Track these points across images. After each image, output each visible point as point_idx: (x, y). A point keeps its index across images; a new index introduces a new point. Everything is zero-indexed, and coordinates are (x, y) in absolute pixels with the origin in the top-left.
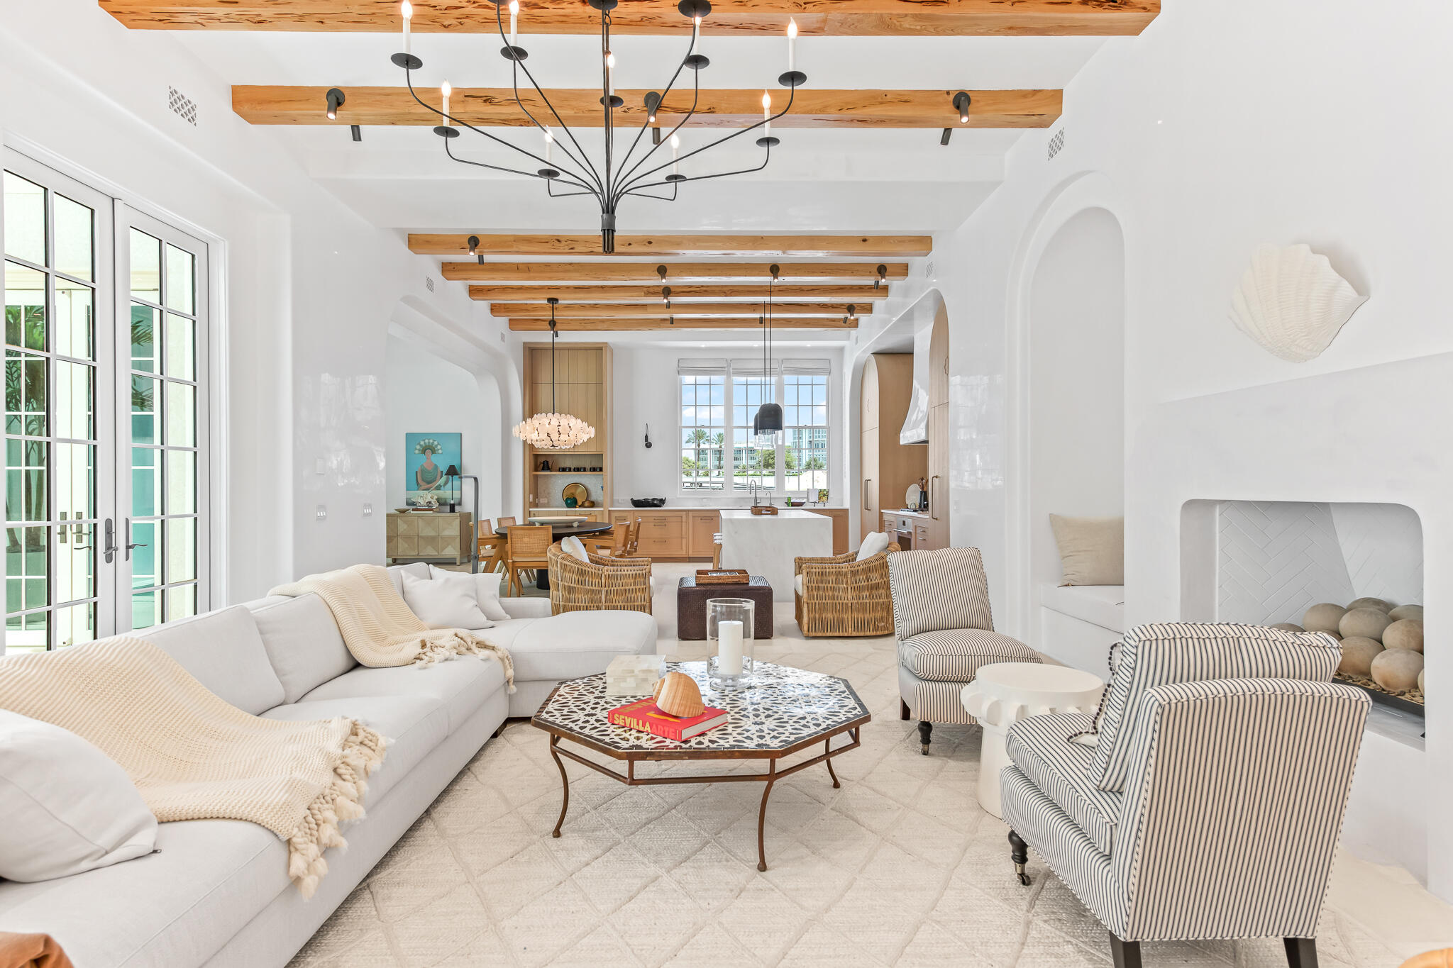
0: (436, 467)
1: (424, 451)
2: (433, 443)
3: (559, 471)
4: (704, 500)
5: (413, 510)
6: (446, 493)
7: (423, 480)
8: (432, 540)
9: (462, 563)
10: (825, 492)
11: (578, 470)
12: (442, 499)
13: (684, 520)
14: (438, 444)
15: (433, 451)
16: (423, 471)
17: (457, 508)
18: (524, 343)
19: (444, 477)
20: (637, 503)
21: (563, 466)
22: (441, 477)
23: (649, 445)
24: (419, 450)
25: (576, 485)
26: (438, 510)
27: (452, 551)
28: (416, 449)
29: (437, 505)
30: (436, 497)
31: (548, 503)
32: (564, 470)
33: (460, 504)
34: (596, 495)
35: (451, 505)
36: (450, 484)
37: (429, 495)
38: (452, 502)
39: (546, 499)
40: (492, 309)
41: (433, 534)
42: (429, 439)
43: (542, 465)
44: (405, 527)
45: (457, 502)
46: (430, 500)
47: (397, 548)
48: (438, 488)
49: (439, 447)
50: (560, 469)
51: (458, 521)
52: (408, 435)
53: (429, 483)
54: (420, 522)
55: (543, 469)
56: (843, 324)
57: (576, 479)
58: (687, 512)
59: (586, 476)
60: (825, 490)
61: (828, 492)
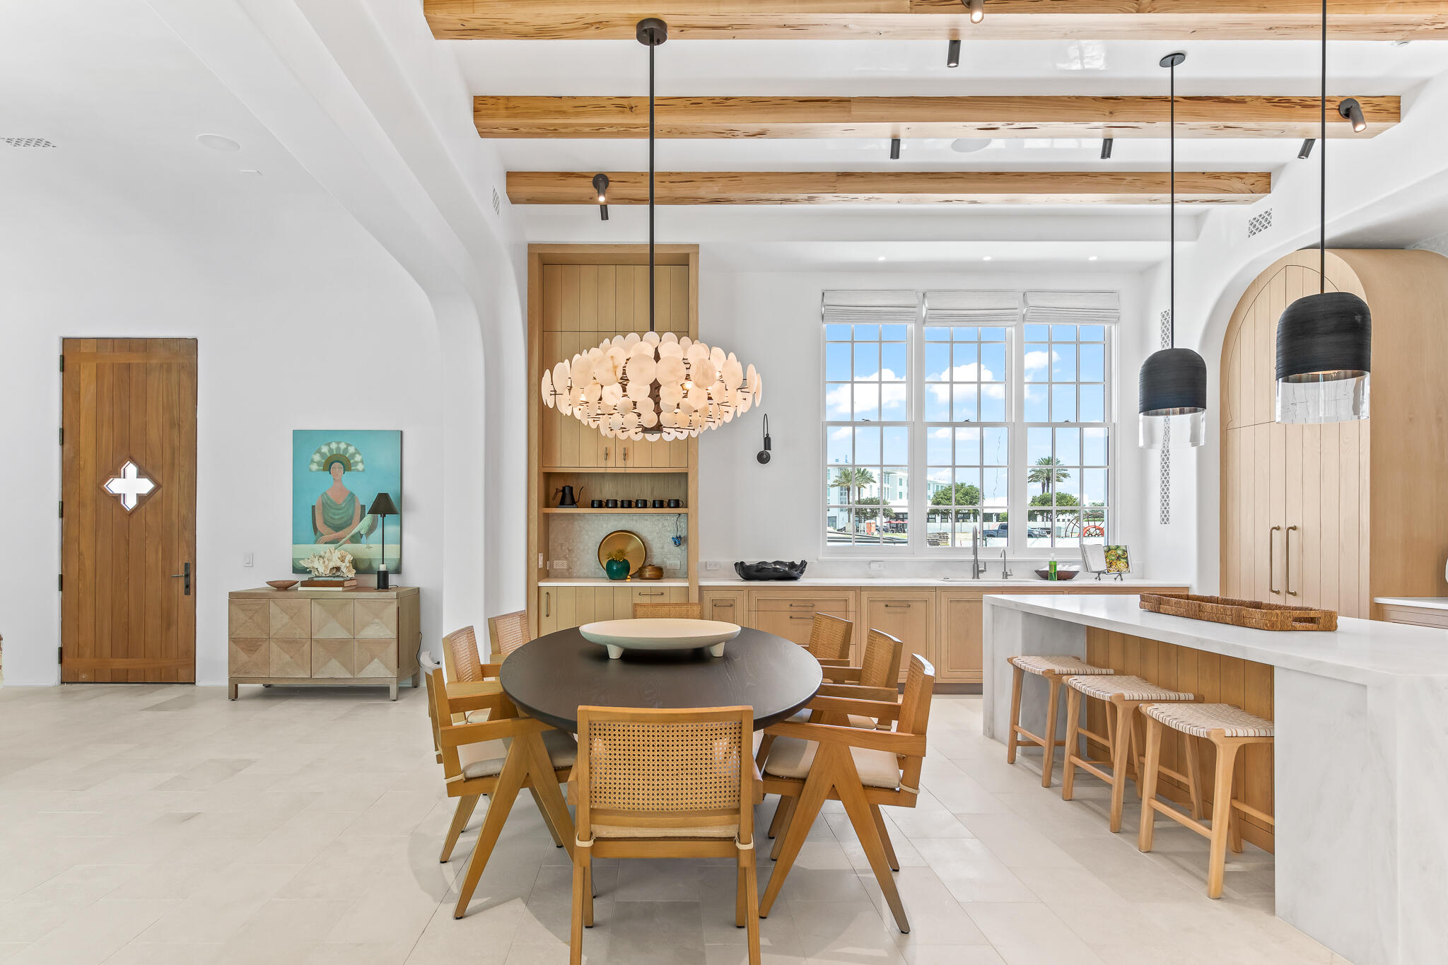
0: (352, 497)
1: (328, 465)
2: (346, 450)
3: (593, 507)
4: (873, 565)
5: (304, 584)
6: (370, 549)
7: (325, 523)
8: (339, 648)
9: (401, 690)
10: (1120, 552)
11: (628, 504)
12: (362, 560)
13: (852, 607)
14: (357, 452)
15: (347, 466)
16: (326, 505)
17: (393, 580)
18: (531, 246)
19: (368, 518)
20: (748, 572)
21: (597, 497)
22: (362, 517)
23: (763, 458)
24: (319, 463)
25: (626, 534)
26: (354, 583)
27: (380, 670)
28: (313, 461)
29: (352, 574)
30: (349, 558)
31: (569, 568)
32: (600, 505)
33: (398, 571)
34: (663, 552)
35: (379, 572)
36: (378, 531)
37: (337, 554)
38: (382, 568)
39: (565, 562)
40: (476, 111)
41: (342, 634)
42: (338, 443)
43: (560, 494)
44: (286, 619)
45: (392, 566)
46: (339, 564)
47: (267, 663)
48: (356, 539)
49: (358, 458)
50: (593, 502)
51: (393, 608)
52: (296, 434)
53: (338, 528)
54: (317, 610)
55: (563, 503)
56: (1237, 184)
57: (623, 522)
58: (858, 591)
59: (646, 517)
60: (1117, 547)
61: (1125, 551)
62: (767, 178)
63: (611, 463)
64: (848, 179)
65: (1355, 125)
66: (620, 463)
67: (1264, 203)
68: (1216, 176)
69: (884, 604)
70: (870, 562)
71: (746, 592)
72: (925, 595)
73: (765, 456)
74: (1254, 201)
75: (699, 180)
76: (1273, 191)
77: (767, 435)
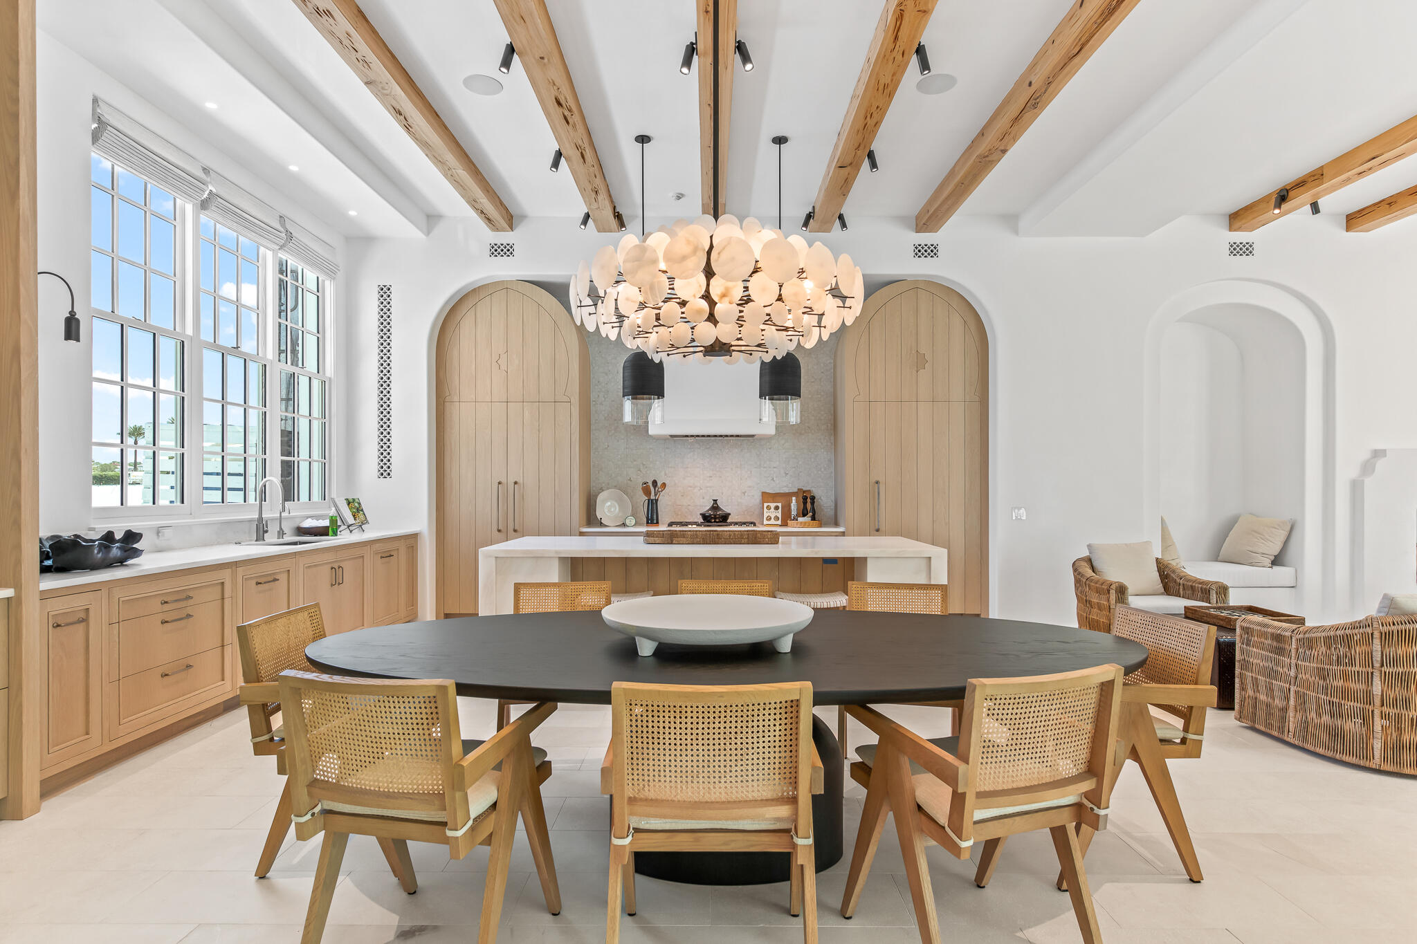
4: (163, 533)
10: (357, 505)
13: (228, 591)
56: (505, 213)
58: (234, 568)
60: (354, 500)
61: (359, 504)
64: (365, 24)
65: (621, 226)
67: (504, 237)
68: (501, 202)
69: (254, 582)
70: (159, 530)
71: (104, 592)
72: (287, 564)
74: (497, 230)
76: (515, 231)
77: (72, 313)
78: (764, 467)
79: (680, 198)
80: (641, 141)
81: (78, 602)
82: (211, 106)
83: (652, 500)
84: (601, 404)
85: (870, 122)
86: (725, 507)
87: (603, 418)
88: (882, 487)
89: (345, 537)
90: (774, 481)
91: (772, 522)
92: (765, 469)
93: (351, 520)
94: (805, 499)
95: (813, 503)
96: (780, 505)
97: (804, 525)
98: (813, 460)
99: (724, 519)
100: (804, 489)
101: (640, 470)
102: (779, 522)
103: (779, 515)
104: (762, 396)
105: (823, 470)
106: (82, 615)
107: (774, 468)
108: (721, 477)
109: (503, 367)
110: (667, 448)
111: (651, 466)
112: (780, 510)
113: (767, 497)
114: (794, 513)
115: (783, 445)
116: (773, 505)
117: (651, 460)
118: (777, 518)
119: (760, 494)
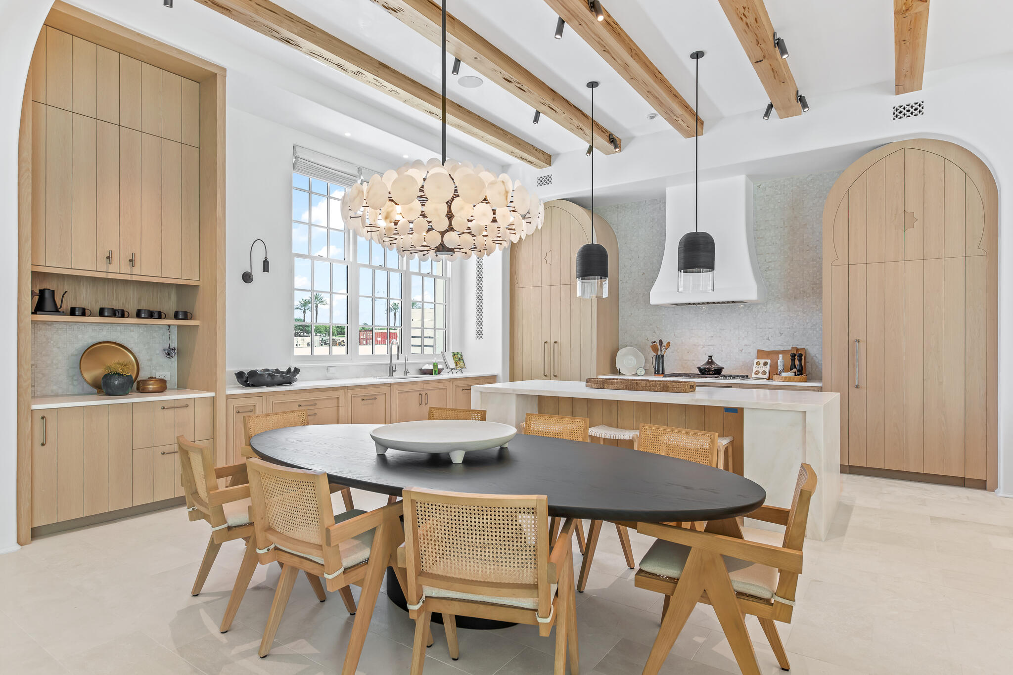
4: (331, 370)
10: (459, 356)
13: (341, 404)
20: (247, 380)
25: (112, 346)
32: (82, 313)
34: (152, 365)
56: (541, 156)
57: (104, 333)
58: (346, 390)
59: (132, 328)
60: (458, 353)
61: (461, 356)
62: (334, 42)
63: (113, 268)
64: (386, 70)
65: (615, 148)
66: (125, 268)
67: (546, 171)
68: (536, 149)
69: (360, 399)
70: (328, 368)
71: (264, 398)
72: (384, 390)
73: (248, 277)
74: (540, 167)
75: (282, 15)
76: (552, 166)
77: (266, 258)
78: (760, 328)
79: (654, 117)
80: (591, 86)
81: (250, 402)
82: (348, 135)
83: (659, 356)
84: (626, 282)
85: (750, 20)
86: (719, 362)
87: (628, 293)
88: (862, 346)
89: (444, 376)
90: (769, 340)
91: (760, 375)
92: (761, 330)
93: (452, 365)
94: (793, 356)
95: (800, 360)
96: (769, 361)
97: (788, 379)
98: (807, 321)
99: (718, 372)
100: (799, 347)
101: (655, 332)
102: (766, 376)
103: (767, 370)
104: (679, 270)
105: (818, 329)
106: (252, 408)
107: (770, 328)
108: (720, 337)
109: (549, 262)
110: (676, 314)
111: (663, 328)
112: (768, 366)
113: (761, 354)
114: (780, 368)
115: (779, 308)
116: (762, 361)
117: (663, 324)
118: (764, 373)
119: (757, 351)
